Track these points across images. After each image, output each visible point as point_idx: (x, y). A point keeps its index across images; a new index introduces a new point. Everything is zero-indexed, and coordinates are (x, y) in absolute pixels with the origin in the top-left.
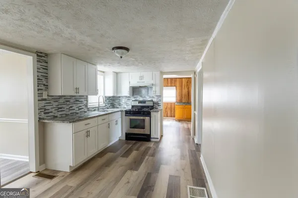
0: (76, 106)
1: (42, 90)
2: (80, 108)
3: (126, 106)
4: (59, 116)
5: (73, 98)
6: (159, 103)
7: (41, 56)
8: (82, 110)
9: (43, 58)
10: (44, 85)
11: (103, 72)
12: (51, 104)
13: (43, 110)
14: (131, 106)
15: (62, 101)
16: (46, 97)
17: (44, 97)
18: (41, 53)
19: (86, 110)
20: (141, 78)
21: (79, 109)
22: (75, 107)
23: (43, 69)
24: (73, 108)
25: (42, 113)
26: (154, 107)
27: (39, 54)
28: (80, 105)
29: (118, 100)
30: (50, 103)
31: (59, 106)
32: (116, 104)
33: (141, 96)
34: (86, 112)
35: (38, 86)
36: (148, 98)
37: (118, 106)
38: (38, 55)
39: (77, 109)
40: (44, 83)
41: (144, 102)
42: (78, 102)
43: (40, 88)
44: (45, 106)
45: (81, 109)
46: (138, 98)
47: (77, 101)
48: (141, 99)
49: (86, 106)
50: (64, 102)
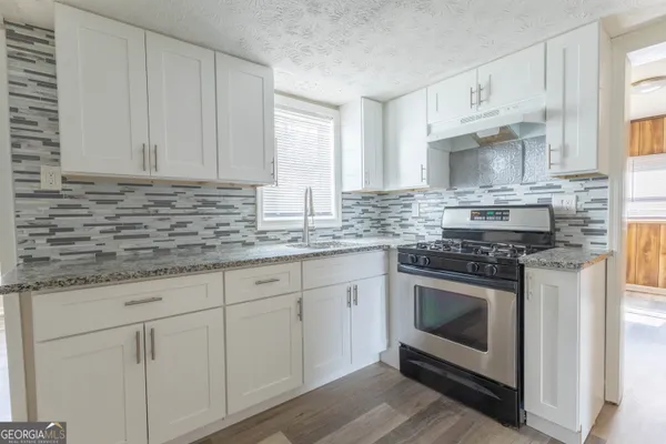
0: (206, 223)
1: (37, 158)
2: (222, 229)
3: (423, 231)
4: (121, 253)
5: (190, 193)
6: (593, 215)
7: (30, 40)
8: (233, 237)
9: (37, 46)
10: (47, 142)
11: (337, 107)
12: (85, 212)
13: (46, 230)
14: (440, 231)
15: (134, 200)
16: (58, 186)
17: (45, 186)
18: (30, 27)
19: (251, 238)
20: (480, 94)
21: (218, 234)
22: (196, 224)
23: (40, 84)
24: (190, 228)
25: (42, 240)
26: (558, 236)
27: (18, 31)
28: (223, 219)
29: (399, 208)
30: (78, 207)
31: (123, 220)
32: (391, 221)
33: (489, 188)
34: (252, 244)
35: (14, 145)
36: (522, 195)
37: (398, 230)
38: (10, 35)
39: (210, 233)
40: (47, 134)
41: (501, 212)
42: (214, 210)
43: (23, 151)
44: (52, 217)
45: (227, 233)
46: (471, 198)
47: (206, 204)
48: (487, 200)
49: (251, 222)
50: (145, 207)
